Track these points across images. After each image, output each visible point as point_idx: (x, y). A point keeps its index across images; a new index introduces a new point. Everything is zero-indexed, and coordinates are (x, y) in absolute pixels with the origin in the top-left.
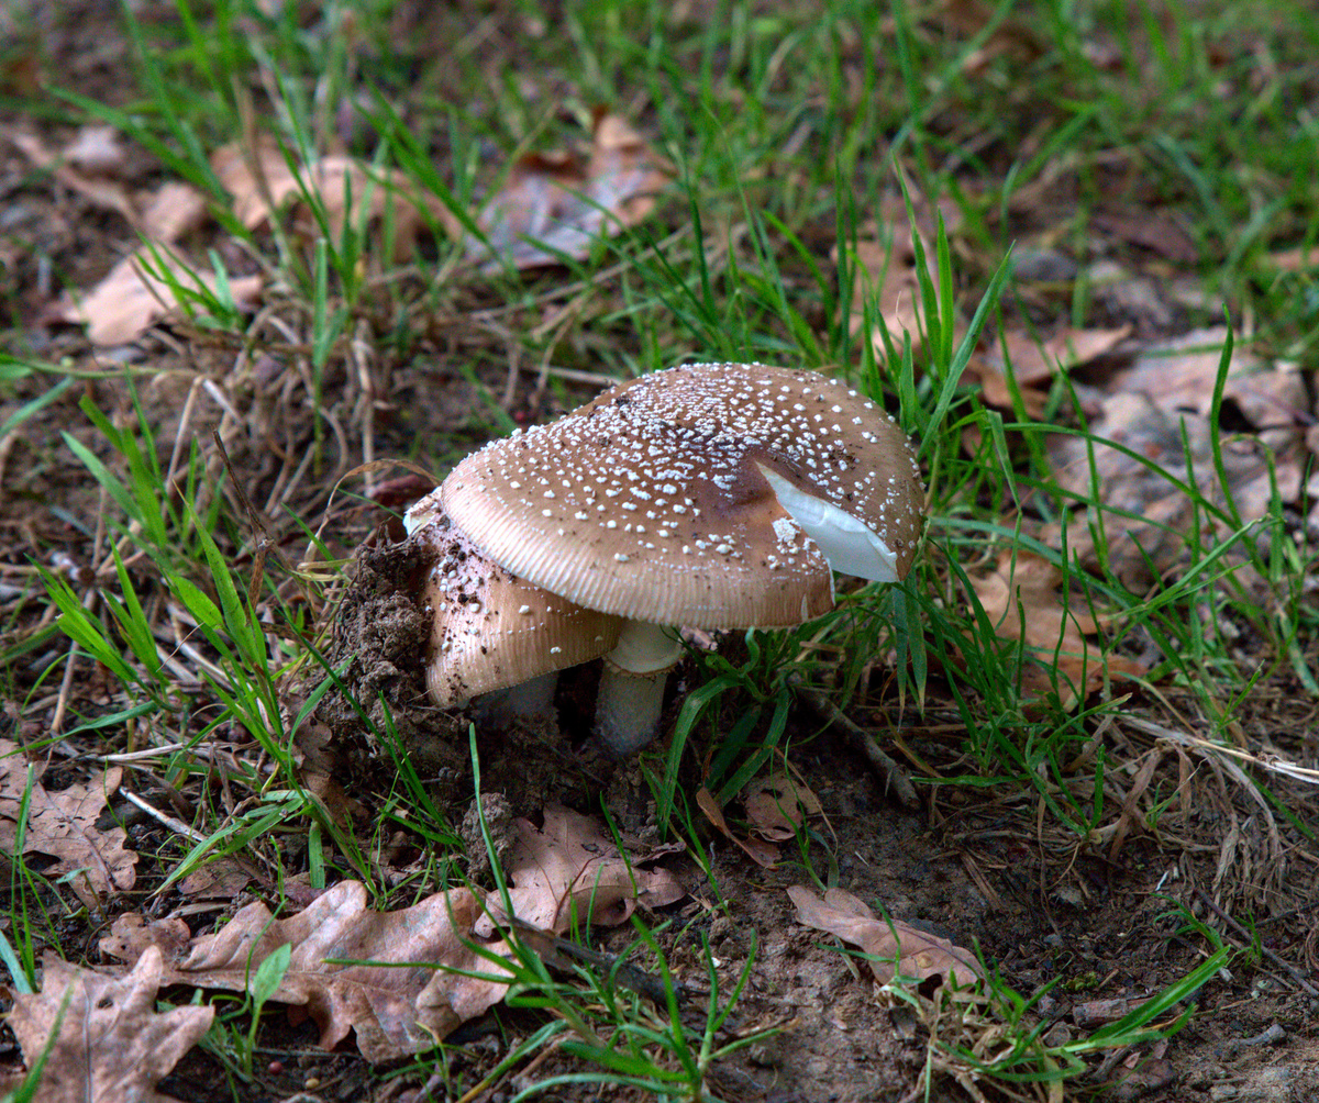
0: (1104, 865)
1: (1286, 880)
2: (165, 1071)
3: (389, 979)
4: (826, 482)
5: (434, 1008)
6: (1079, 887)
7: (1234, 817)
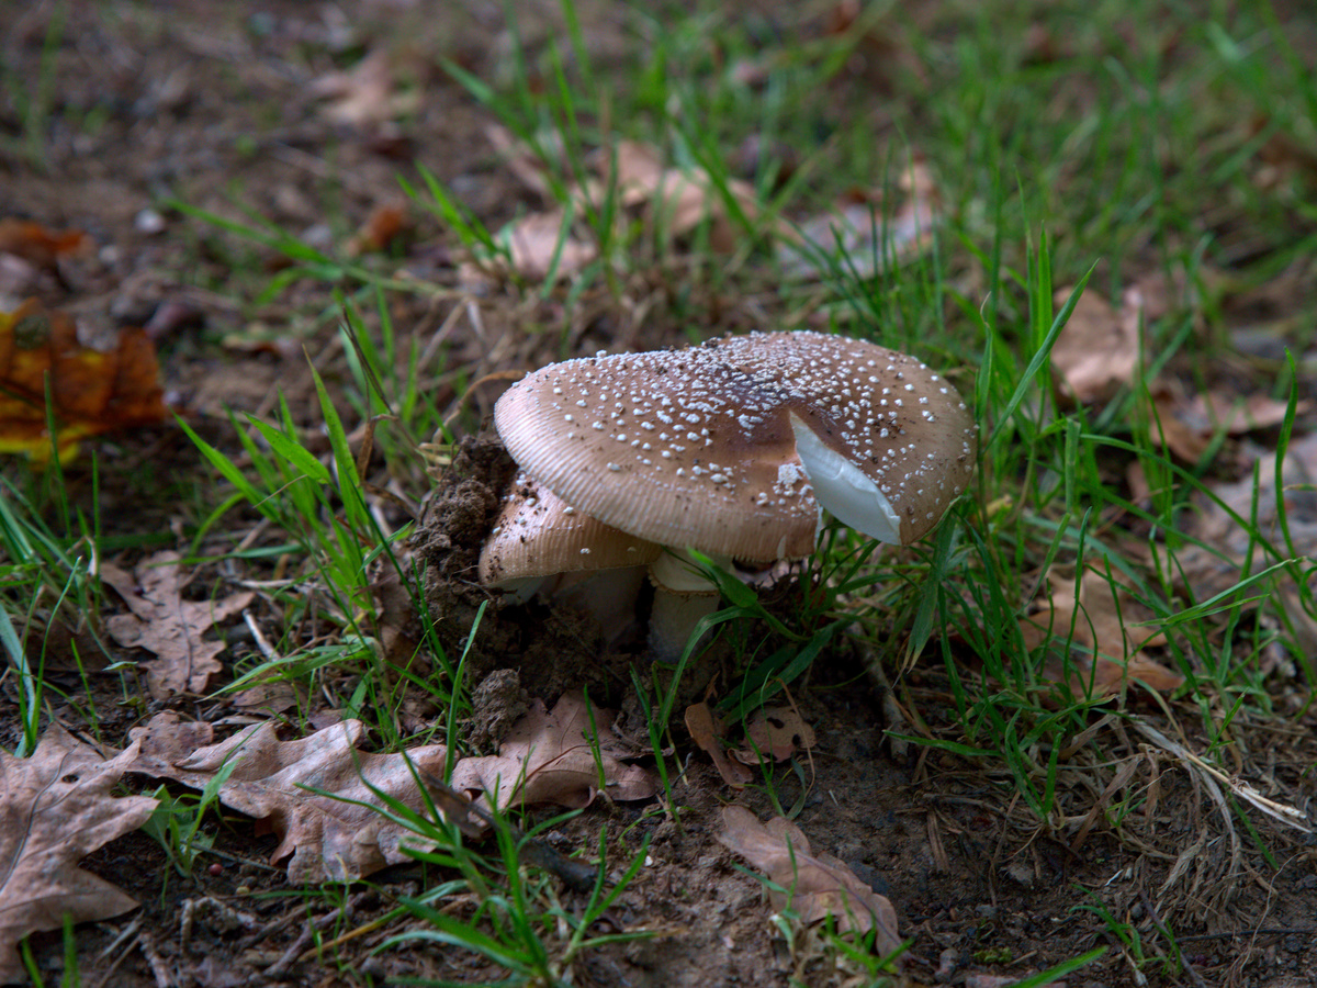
0: (1065, 852)
1: (1231, 901)
2: (90, 849)
3: (348, 813)
4: (856, 443)
5: (365, 846)
6: (1033, 867)
7: (1204, 833)
